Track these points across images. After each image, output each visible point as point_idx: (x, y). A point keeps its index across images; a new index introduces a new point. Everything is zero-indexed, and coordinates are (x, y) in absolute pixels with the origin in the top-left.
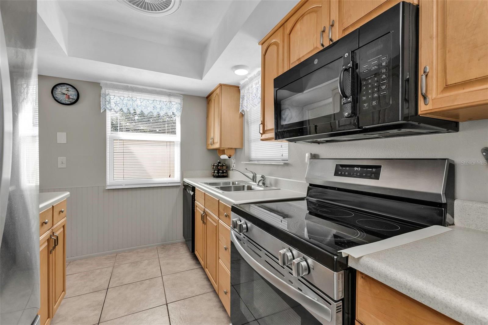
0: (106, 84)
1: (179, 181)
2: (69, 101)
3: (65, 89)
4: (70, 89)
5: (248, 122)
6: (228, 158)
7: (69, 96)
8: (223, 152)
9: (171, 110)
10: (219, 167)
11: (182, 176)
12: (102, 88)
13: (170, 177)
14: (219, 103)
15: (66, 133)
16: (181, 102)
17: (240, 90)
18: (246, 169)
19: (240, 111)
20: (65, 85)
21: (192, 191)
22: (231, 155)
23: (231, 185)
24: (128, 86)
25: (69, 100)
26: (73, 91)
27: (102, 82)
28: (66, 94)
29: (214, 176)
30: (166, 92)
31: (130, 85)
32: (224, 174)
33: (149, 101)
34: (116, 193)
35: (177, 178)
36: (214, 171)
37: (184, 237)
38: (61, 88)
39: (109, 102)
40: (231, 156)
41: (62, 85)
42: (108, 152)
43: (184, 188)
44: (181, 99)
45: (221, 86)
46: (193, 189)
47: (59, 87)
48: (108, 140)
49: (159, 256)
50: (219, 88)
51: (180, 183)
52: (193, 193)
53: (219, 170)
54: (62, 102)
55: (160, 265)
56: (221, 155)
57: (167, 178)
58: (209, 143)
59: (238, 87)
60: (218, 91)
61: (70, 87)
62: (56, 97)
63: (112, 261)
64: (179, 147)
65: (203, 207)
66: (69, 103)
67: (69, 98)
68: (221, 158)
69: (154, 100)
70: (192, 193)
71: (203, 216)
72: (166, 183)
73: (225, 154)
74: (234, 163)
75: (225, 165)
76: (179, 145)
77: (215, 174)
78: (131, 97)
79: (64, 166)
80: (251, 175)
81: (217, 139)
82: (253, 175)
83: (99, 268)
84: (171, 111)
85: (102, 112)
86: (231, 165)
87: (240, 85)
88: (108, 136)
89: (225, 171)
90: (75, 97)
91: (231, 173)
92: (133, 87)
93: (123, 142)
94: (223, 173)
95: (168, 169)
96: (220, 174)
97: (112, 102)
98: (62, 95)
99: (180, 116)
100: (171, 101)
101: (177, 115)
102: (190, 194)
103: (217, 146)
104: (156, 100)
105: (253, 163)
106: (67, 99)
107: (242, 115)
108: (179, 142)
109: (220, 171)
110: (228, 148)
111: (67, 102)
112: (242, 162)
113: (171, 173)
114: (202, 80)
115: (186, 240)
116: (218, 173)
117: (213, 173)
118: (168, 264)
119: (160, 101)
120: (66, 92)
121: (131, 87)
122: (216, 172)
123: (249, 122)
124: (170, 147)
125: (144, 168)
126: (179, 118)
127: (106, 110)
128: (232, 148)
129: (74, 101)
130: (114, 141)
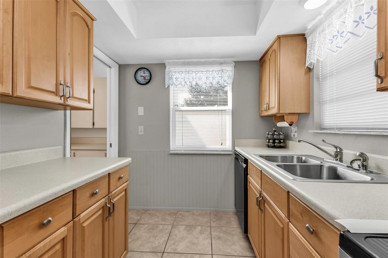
0: (169, 62)
1: (231, 150)
2: (145, 82)
3: (142, 72)
4: (145, 72)
5: (318, 78)
6: (289, 126)
7: (145, 77)
8: (282, 118)
9: (223, 78)
10: (275, 136)
11: (234, 145)
12: (166, 67)
13: (222, 145)
14: (277, 61)
15: (143, 107)
16: (232, 69)
17: (306, 38)
18: (323, 141)
19: (307, 65)
20: (143, 69)
21: (244, 164)
22: (293, 121)
23: (295, 162)
24: (185, 61)
25: (145, 80)
26: (147, 73)
27: (166, 62)
28: (143, 76)
29: (269, 146)
30: (218, 61)
31: (186, 60)
32: (282, 144)
33: (203, 72)
34: (177, 157)
35: (228, 146)
36: (269, 140)
37: (236, 207)
38: (140, 72)
39: (171, 78)
40: (293, 123)
41: (141, 69)
42: (171, 121)
43: (236, 157)
44: (232, 67)
45: (280, 38)
46: (246, 161)
47: (139, 72)
48: (171, 111)
49: (212, 223)
50: (276, 43)
51: (231, 151)
52: (246, 165)
53: (274, 140)
54: (141, 83)
55: (211, 237)
56: (278, 122)
57: (219, 146)
58: (263, 109)
59: (304, 35)
60: (275, 46)
61: (146, 70)
62: (138, 80)
63: (172, 219)
64: (230, 115)
65: (259, 188)
66: (145, 83)
67: (145, 79)
68: (278, 126)
69: (207, 71)
70: (244, 166)
71: (260, 201)
72: (218, 151)
73: (284, 121)
74: (294, 131)
75: (282, 134)
76: (230, 114)
77: (270, 144)
78: (188, 71)
79: (142, 133)
80: (332, 151)
81: (274, 103)
82: (335, 150)
83: (162, 223)
84: (222, 80)
85: (166, 87)
86: (291, 134)
87: (308, 31)
88: (171, 108)
89: (282, 141)
90: (149, 78)
91: (290, 143)
92: (190, 61)
93: (182, 112)
94: (280, 142)
95: (220, 137)
96: (276, 144)
97: (174, 77)
98: (141, 77)
99: (231, 84)
100: (222, 70)
101: (229, 83)
102: (243, 167)
103: (274, 111)
104: (209, 71)
105: (329, 132)
106: (144, 80)
107: (309, 70)
108: (230, 110)
109: (277, 141)
110: (289, 113)
111: (144, 83)
112: (310, 131)
113: (223, 141)
114: (255, 35)
115: (237, 211)
116: (274, 142)
117: (267, 142)
118: (219, 238)
119: (212, 71)
120: (143, 75)
121: (188, 61)
122: (271, 141)
123: (321, 78)
124: (222, 116)
125: (199, 136)
126: (230, 86)
127: (169, 85)
128: (294, 113)
129: (148, 81)
130: (176, 112)
